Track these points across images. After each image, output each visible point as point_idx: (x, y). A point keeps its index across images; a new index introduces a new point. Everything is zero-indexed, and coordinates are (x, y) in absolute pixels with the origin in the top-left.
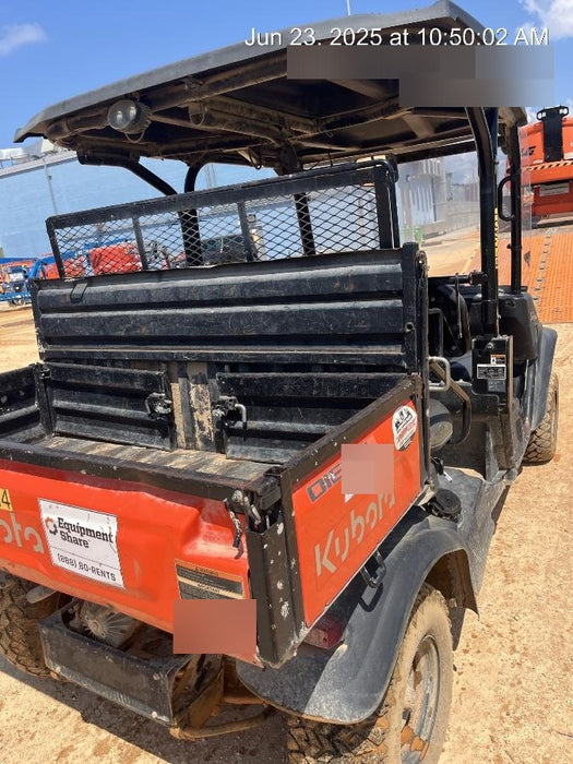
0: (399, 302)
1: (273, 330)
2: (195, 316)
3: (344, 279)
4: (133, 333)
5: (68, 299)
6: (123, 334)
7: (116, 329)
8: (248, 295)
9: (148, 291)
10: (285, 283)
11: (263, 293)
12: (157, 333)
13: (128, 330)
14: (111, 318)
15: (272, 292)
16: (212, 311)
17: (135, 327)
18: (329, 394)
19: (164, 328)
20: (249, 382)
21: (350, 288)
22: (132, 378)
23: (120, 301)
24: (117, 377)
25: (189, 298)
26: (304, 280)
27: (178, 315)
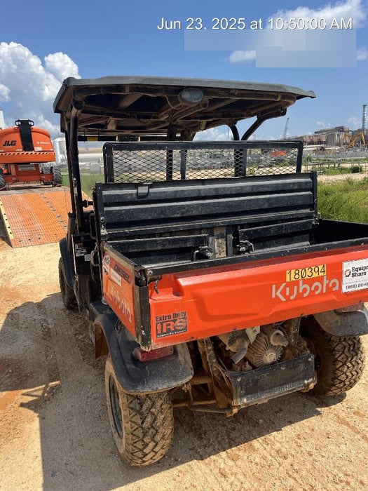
0: (310, 193)
1: (266, 206)
2: (227, 202)
3: (294, 184)
4: (186, 215)
5: (135, 196)
6: (179, 215)
7: (175, 213)
8: (255, 190)
9: (199, 190)
10: (271, 185)
11: (262, 190)
12: (203, 213)
13: (183, 213)
14: (170, 207)
15: (266, 189)
16: (236, 199)
17: (188, 211)
18: (289, 231)
19: (208, 210)
20: (255, 231)
21: (296, 187)
22: (186, 240)
23: (178, 196)
24: (175, 241)
25: (225, 193)
26: (279, 184)
27: (217, 203)
